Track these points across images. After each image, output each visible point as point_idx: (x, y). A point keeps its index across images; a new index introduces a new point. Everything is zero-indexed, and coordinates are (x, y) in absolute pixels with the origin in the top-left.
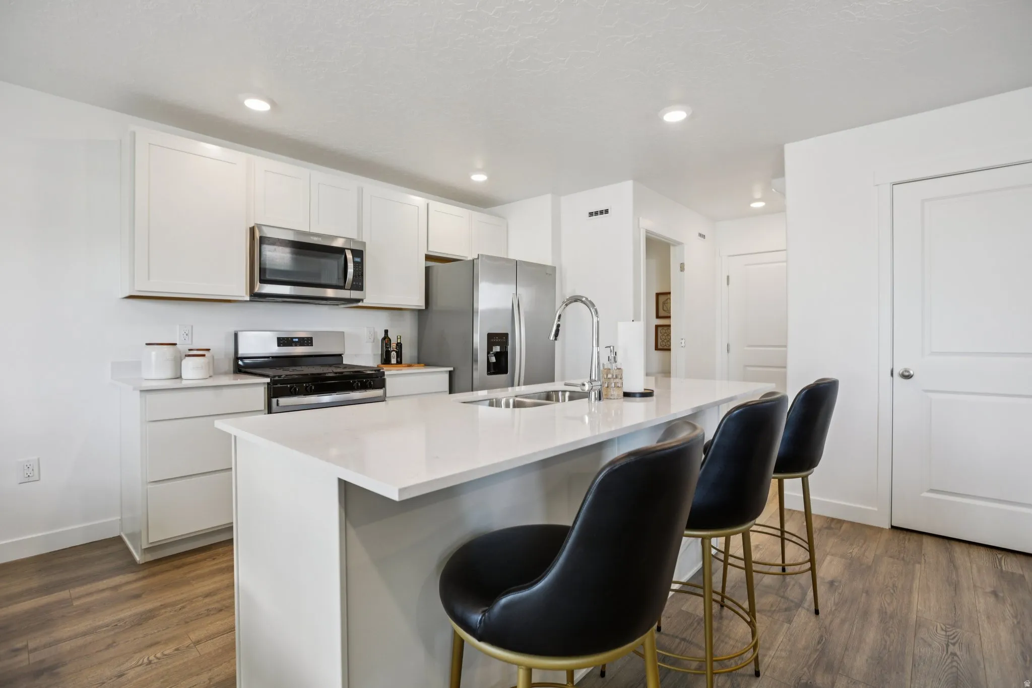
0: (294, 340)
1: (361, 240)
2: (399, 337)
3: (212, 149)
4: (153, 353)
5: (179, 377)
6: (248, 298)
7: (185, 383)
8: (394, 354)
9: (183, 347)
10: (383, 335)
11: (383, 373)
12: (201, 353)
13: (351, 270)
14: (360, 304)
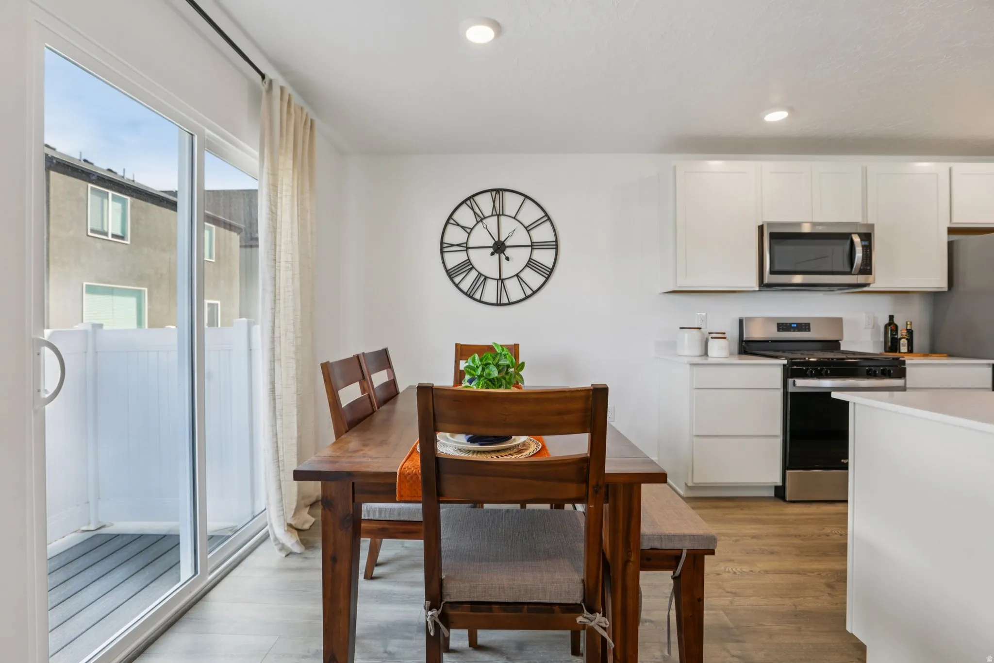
0: (793, 325)
1: (865, 223)
2: (909, 323)
3: (716, 165)
4: (686, 336)
5: (706, 354)
6: (757, 289)
7: (710, 360)
8: (904, 342)
9: (705, 330)
10: (887, 321)
11: (904, 362)
12: (722, 336)
13: (859, 254)
14: (866, 289)
